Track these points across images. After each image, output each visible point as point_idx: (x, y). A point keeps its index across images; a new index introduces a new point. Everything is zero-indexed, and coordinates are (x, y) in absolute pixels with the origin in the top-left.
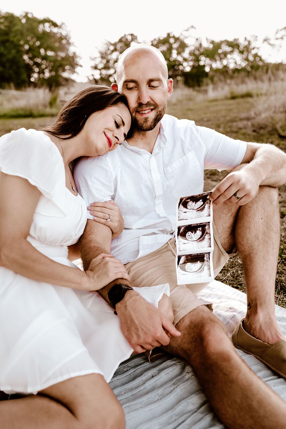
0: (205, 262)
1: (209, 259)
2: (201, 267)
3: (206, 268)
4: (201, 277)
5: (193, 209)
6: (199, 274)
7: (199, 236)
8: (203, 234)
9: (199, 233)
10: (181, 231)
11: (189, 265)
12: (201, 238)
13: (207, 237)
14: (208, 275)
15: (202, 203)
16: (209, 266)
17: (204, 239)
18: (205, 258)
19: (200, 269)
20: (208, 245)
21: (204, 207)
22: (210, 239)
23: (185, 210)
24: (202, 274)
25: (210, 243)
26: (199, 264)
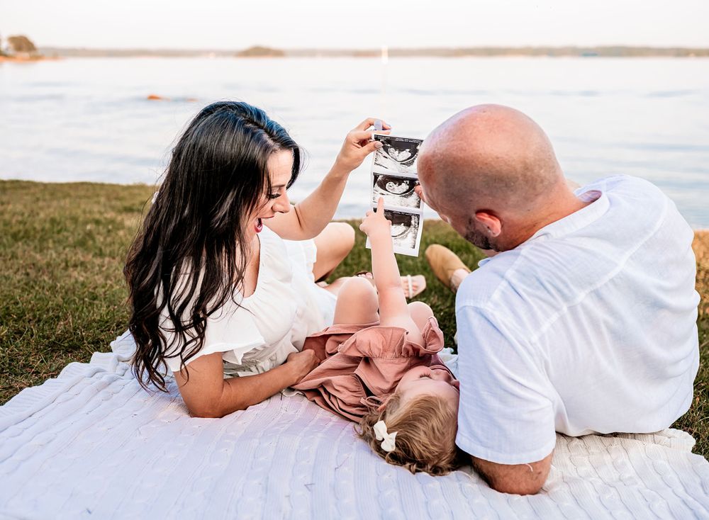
0: (412, 228)
1: (418, 224)
2: (404, 233)
3: (411, 235)
5: (396, 160)
6: (399, 241)
7: (405, 190)
9: (404, 187)
10: (380, 179)
12: (408, 193)
14: (411, 245)
15: (410, 155)
16: (416, 234)
17: (411, 194)
18: (413, 222)
19: (401, 234)
20: (416, 204)
21: (413, 162)
24: (402, 242)
26: (402, 228)
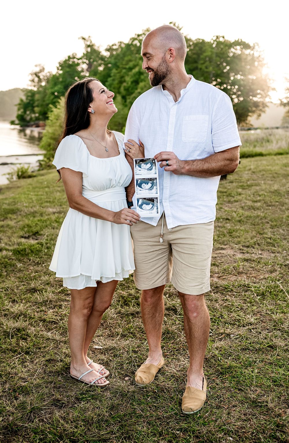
0: (155, 204)
1: (157, 202)
2: (152, 207)
3: (155, 208)
4: (152, 213)
5: (145, 169)
6: (151, 211)
7: (150, 187)
8: (152, 185)
9: (150, 185)
10: (139, 182)
11: (144, 206)
13: (155, 187)
14: (156, 212)
15: (150, 165)
16: (157, 207)
17: (153, 188)
18: (154, 201)
19: (151, 209)
20: (156, 192)
21: (152, 168)
22: (157, 188)
23: (140, 169)
24: (153, 211)
25: (157, 191)
26: (151, 205)
